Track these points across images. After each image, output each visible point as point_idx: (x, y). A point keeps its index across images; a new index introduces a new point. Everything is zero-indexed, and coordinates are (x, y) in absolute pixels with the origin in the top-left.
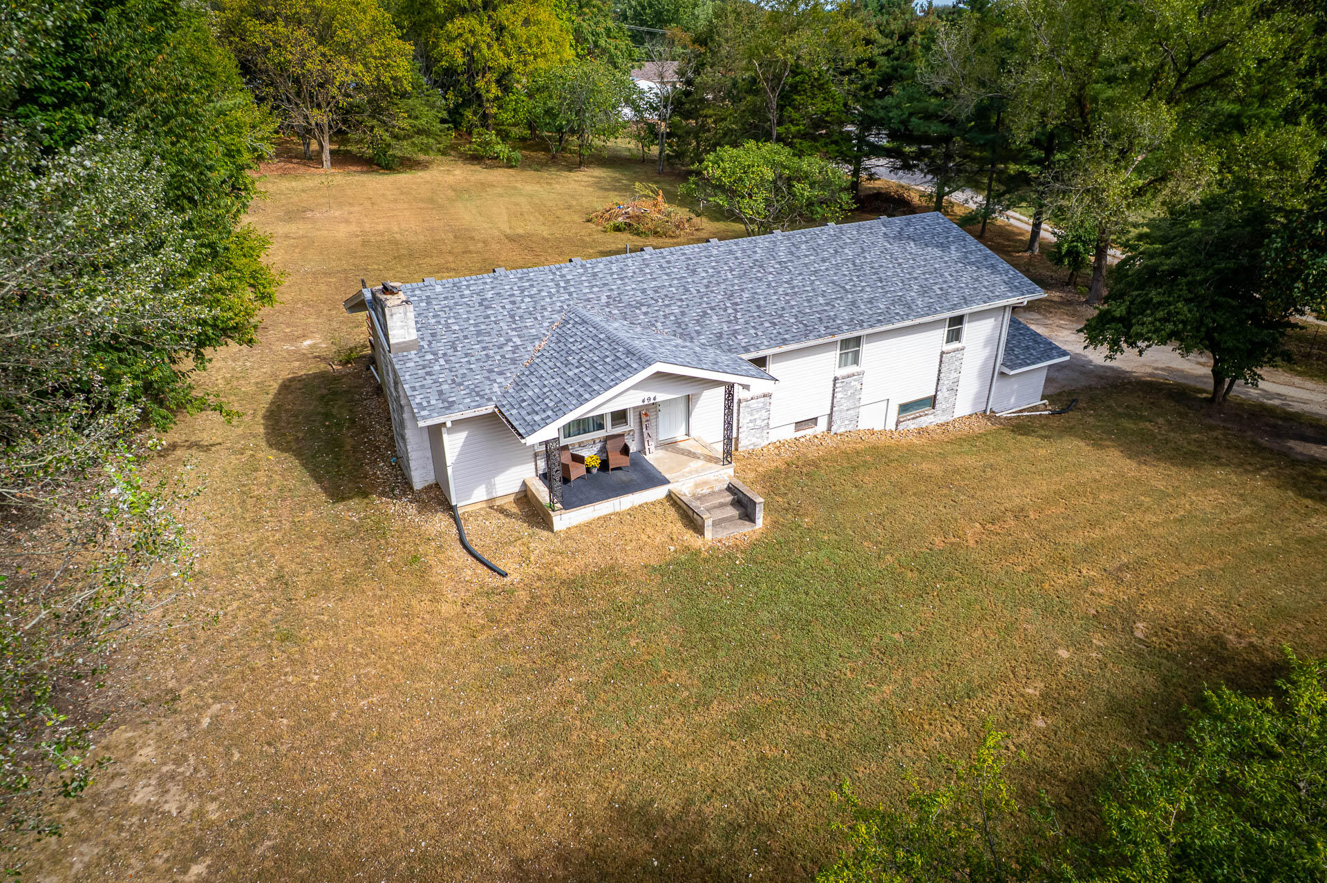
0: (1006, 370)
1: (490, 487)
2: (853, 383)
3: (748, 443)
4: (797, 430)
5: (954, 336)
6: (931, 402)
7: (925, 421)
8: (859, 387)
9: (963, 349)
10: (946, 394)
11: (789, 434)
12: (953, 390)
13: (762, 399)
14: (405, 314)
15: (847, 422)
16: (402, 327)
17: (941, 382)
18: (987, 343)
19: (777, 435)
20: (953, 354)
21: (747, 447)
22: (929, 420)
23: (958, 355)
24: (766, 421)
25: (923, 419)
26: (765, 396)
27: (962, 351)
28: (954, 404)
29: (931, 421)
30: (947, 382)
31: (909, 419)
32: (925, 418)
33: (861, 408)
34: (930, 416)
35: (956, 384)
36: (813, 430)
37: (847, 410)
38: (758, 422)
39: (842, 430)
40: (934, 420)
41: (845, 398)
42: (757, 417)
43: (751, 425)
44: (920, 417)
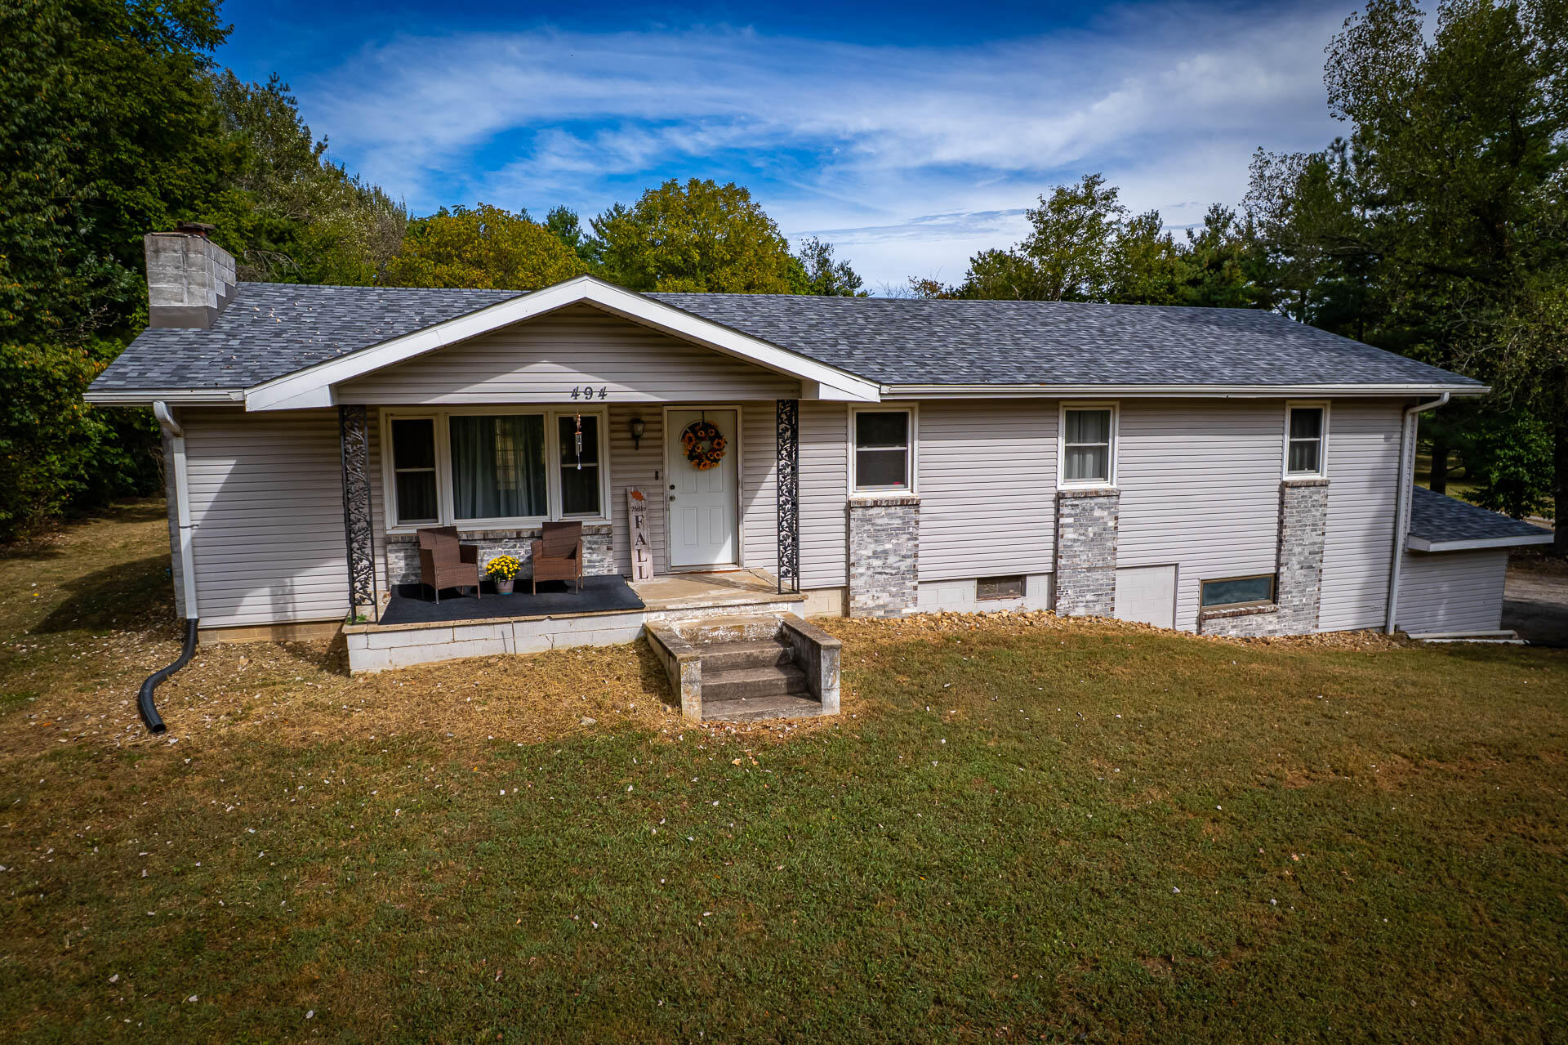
0: (1421, 545)
1: (282, 597)
2: (1097, 513)
3: (871, 604)
4: (981, 596)
5: (1305, 456)
6: (1267, 588)
7: (1259, 627)
8: (1111, 524)
9: (1324, 484)
10: (1300, 575)
11: (962, 601)
12: (1313, 568)
13: (899, 511)
14: (186, 254)
15: (1089, 597)
16: (177, 279)
17: (1285, 547)
19: (933, 601)
20: (1306, 492)
21: (870, 610)
22: (1268, 625)
23: (1315, 497)
24: (909, 561)
25: (1256, 620)
26: (904, 503)
27: (1322, 490)
28: (1318, 601)
29: (1271, 627)
30: (1299, 549)
31: (1224, 616)
32: (1259, 619)
33: (1118, 572)
34: (1270, 618)
35: (1318, 557)
36: (1018, 602)
37: (1089, 570)
38: (892, 559)
39: (1080, 611)
40: (1278, 627)
41: (1083, 543)
42: (888, 546)
43: (876, 563)
44: (1249, 613)
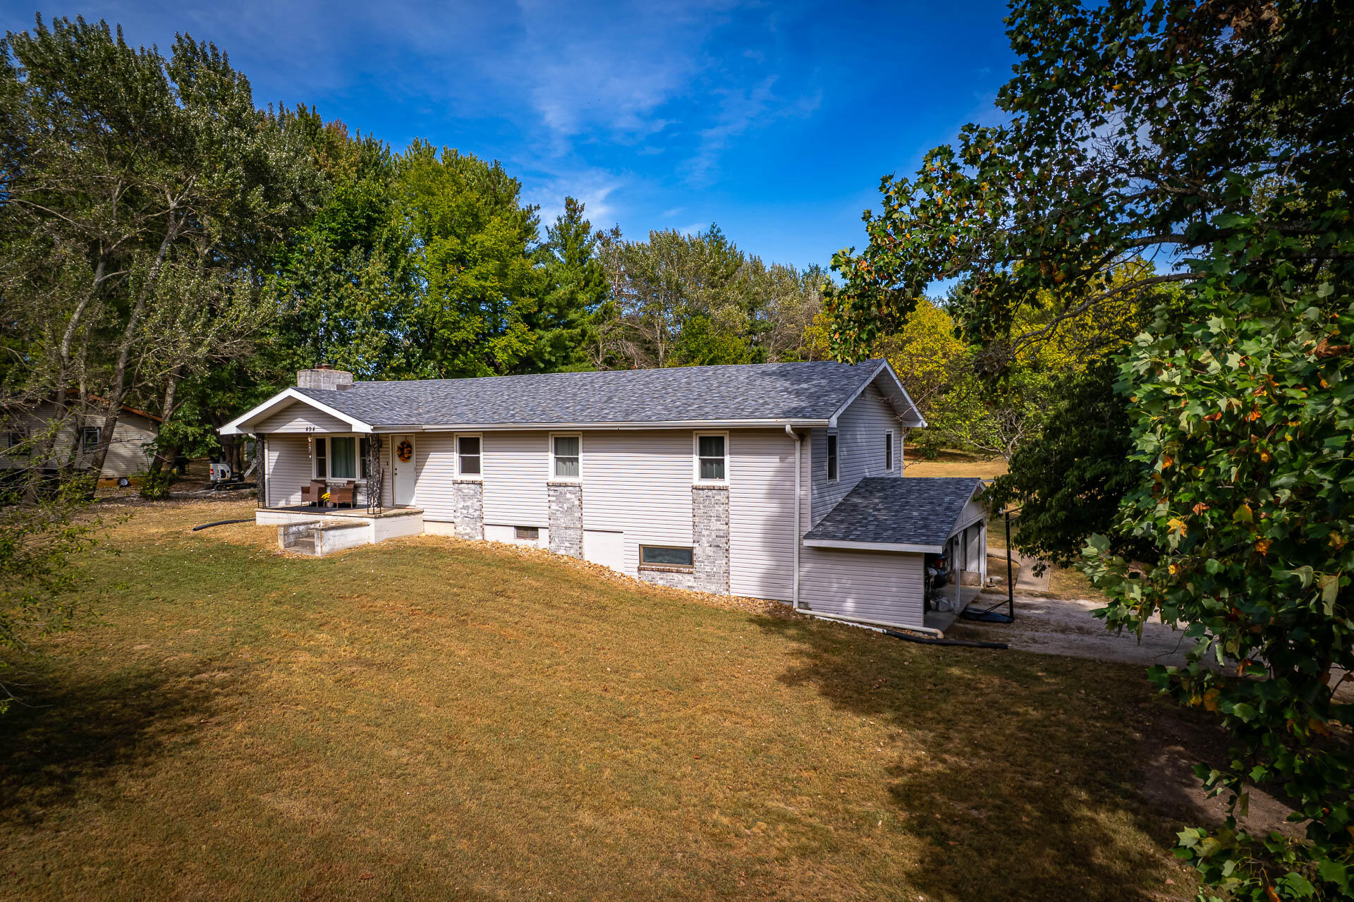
2: (568, 496)
3: (463, 532)
4: (518, 537)
5: (712, 468)
6: (682, 557)
7: (680, 582)
8: (577, 503)
9: (725, 489)
10: (710, 551)
11: (507, 537)
12: (722, 545)
13: (473, 486)
15: (567, 544)
17: (696, 530)
18: (774, 493)
19: (493, 535)
20: (710, 493)
21: (462, 535)
23: (717, 497)
24: (478, 513)
25: (677, 577)
26: (473, 483)
27: (725, 492)
28: (727, 572)
29: (690, 584)
30: (708, 532)
31: (652, 570)
32: (679, 576)
33: (585, 533)
34: (688, 577)
35: (724, 540)
36: (534, 542)
37: (566, 528)
38: (471, 511)
39: (562, 552)
40: (695, 585)
41: (562, 512)
42: (469, 504)
43: (464, 511)
44: (669, 571)
